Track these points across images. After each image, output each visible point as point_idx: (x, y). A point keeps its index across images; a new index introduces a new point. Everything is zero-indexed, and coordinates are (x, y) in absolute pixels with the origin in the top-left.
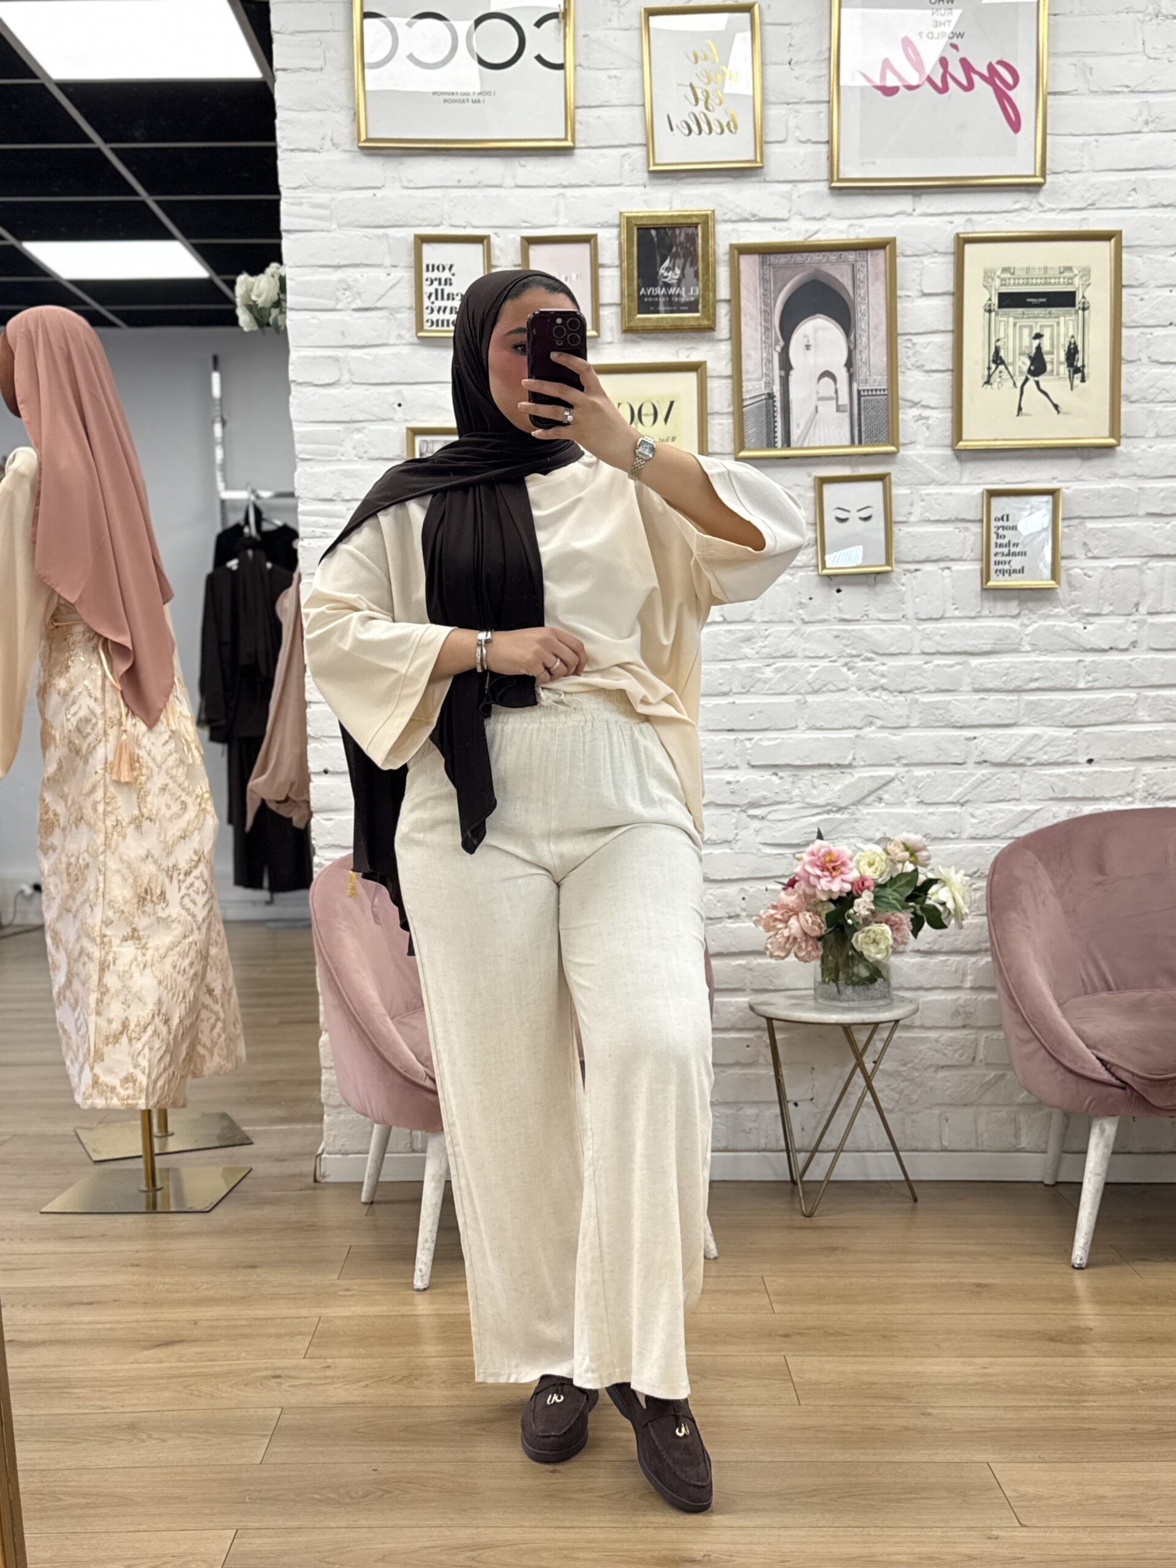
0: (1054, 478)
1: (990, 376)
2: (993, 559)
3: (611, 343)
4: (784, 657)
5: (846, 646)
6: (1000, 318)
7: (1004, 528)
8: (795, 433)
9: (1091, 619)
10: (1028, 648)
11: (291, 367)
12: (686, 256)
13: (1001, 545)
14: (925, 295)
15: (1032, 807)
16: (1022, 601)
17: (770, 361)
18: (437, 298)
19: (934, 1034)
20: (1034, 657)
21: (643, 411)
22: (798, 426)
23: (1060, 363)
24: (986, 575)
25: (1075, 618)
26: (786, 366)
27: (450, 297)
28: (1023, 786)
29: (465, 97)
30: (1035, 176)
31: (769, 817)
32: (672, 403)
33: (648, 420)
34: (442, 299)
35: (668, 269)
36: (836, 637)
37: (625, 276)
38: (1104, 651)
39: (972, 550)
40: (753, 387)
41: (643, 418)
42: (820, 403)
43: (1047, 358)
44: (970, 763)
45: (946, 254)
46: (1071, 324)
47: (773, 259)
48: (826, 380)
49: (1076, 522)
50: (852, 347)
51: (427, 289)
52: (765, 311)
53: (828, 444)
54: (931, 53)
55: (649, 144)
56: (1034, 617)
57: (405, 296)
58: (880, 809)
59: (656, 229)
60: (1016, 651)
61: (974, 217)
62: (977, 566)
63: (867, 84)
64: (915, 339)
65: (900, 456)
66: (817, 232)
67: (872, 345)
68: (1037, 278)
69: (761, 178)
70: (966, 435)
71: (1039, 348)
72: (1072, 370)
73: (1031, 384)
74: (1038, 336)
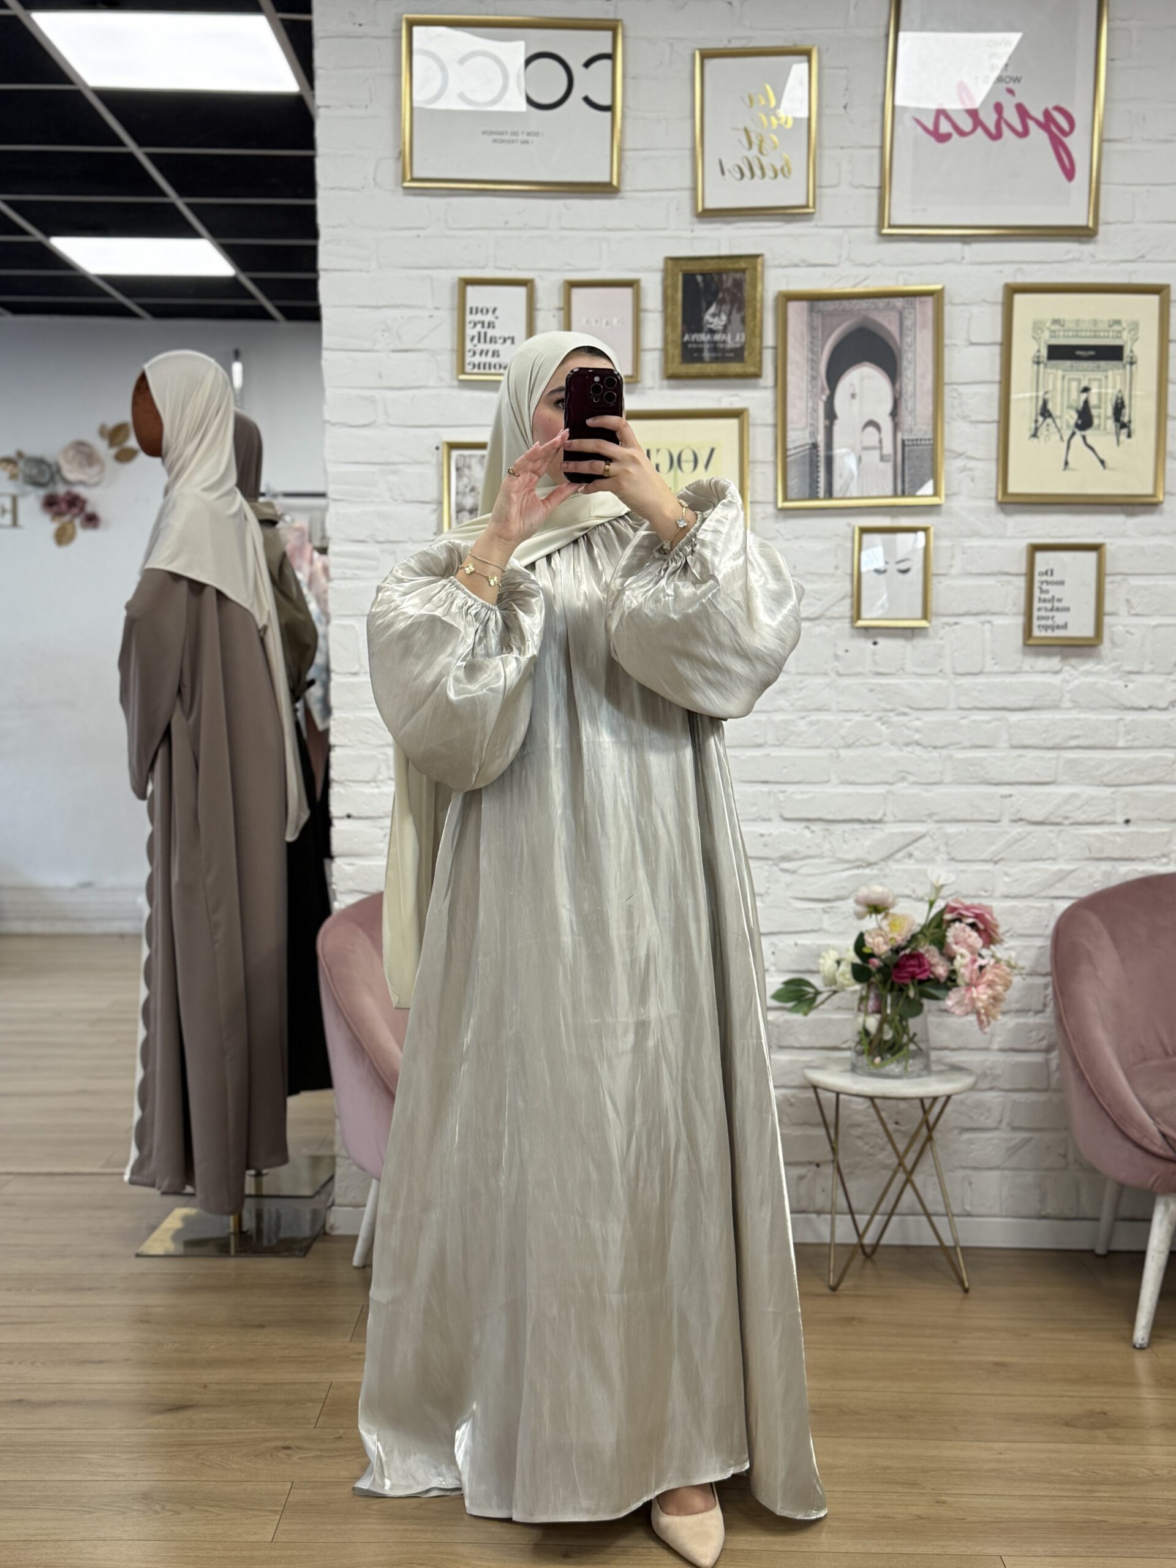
0: (1099, 534)
1: (1036, 429)
2: (1036, 614)
3: (652, 388)
4: (818, 710)
5: (881, 700)
6: (1049, 371)
7: (1047, 583)
9: (1133, 677)
10: (1069, 704)
11: (325, 408)
12: (732, 302)
13: (1045, 601)
14: (972, 344)
15: (1068, 866)
16: (1064, 658)
17: (815, 410)
18: (479, 341)
20: (1074, 714)
21: (683, 458)
22: (841, 476)
24: (1028, 629)
25: (1115, 676)
26: (831, 415)
27: (493, 340)
28: (1060, 845)
29: (512, 136)
30: (1087, 226)
31: (802, 871)
32: (712, 450)
33: (687, 466)
34: (485, 341)
35: (714, 315)
36: (871, 691)
37: (667, 321)
38: (1143, 709)
39: (1014, 605)
40: (798, 437)
41: (683, 465)
42: (865, 454)
43: (1094, 412)
44: (1005, 820)
45: (994, 303)
46: (1118, 378)
47: (821, 306)
48: (871, 429)
49: (1119, 578)
50: (897, 396)
51: (470, 332)
52: (812, 360)
53: (870, 495)
55: (698, 188)
56: (1075, 673)
57: (445, 338)
58: (910, 865)
59: (703, 275)
60: (1055, 707)
61: (1025, 267)
62: (1020, 620)
63: (920, 130)
64: (961, 389)
65: (943, 509)
66: (865, 279)
67: (918, 394)
68: (1086, 331)
69: (812, 223)
70: (1013, 488)
71: (1086, 402)
72: (1119, 425)
73: (1078, 439)
74: (1086, 390)
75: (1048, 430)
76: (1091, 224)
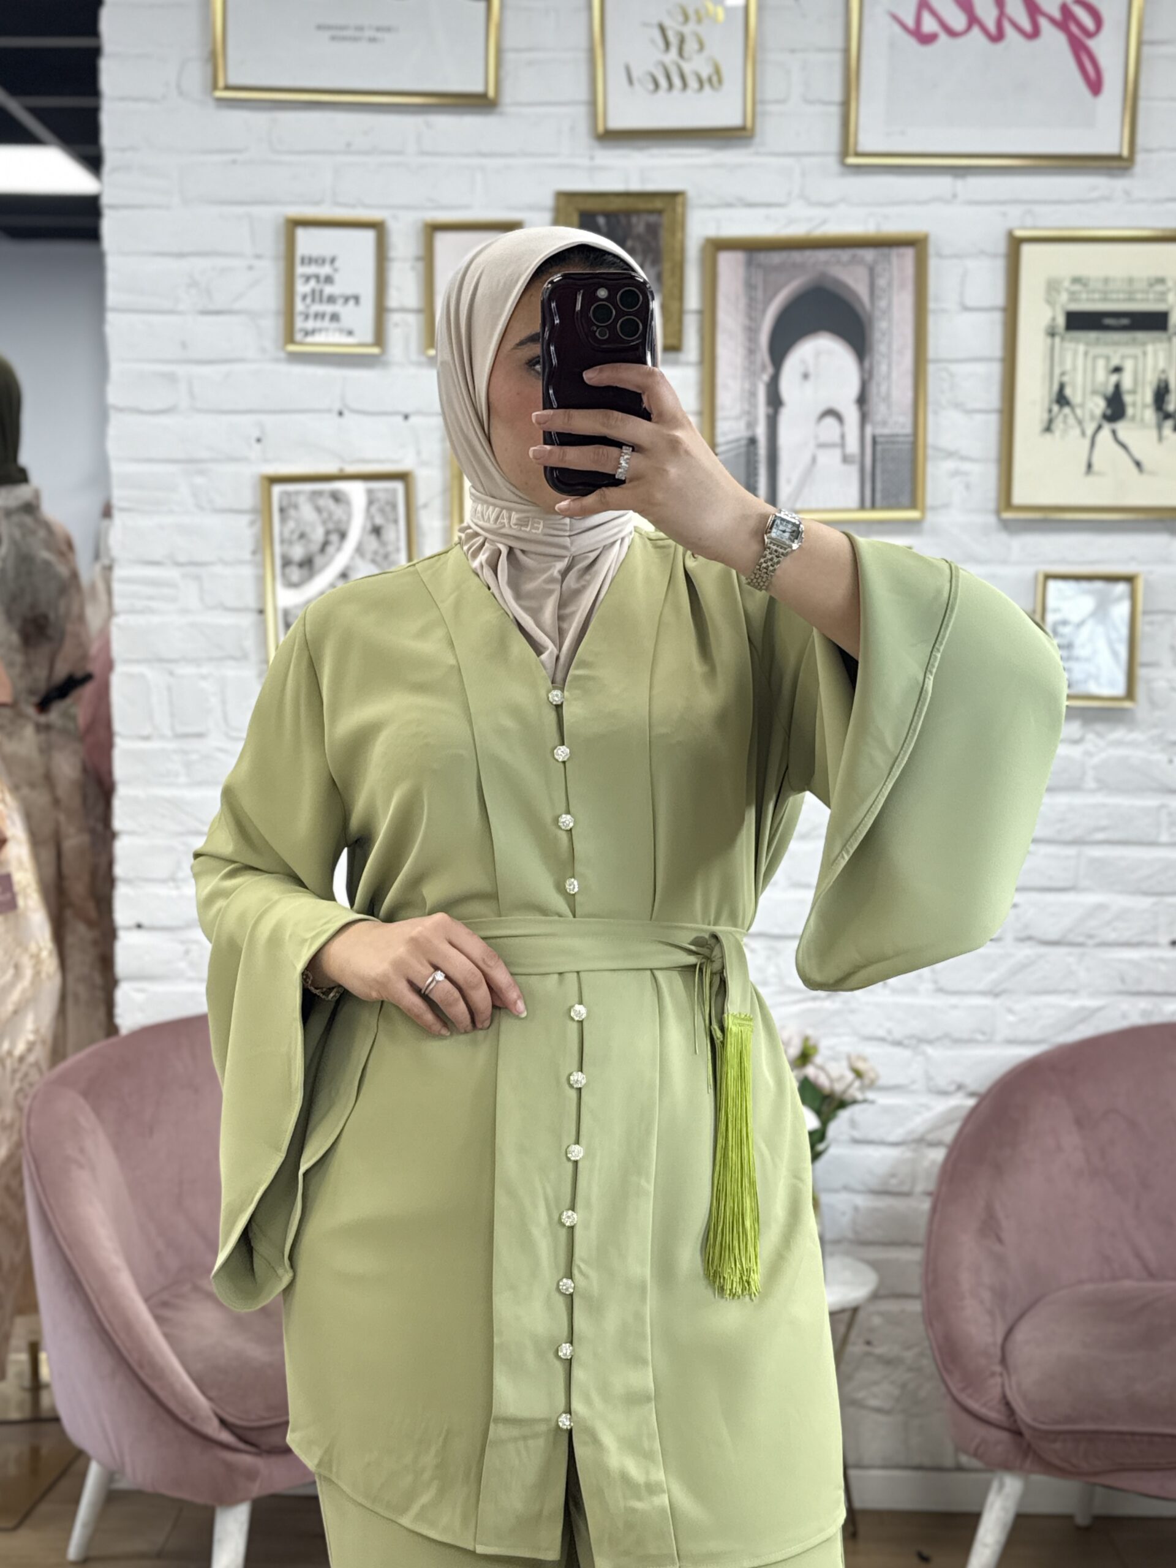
0: (1133, 559)
1: (1050, 421)
7: (1066, 623)
8: (785, 490)
10: (1093, 785)
11: (110, 387)
14: (966, 309)
15: (1093, 1003)
16: (1087, 723)
17: (753, 394)
18: (313, 300)
20: (1100, 798)
22: (789, 481)
23: (1145, 406)
25: (1156, 748)
26: (775, 401)
27: (331, 299)
29: (357, 34)
40: (731, 429)
43: (1128, 399)
44: (1008, 941)
45: (994, 256)
46: (1162, 356)
47: (762, 257)
48: (830, 421)
49: (1159, 618)
50: (866, 376)
52: (751, 329)
53: (830, 505)
55: (597, 101)
56: (1101, 743)
57: (268, 296)
59: (607, 215)
60: (1075, 787)
61: (1034, 207)
63: (897, 29)
64: (954, 368)
65: (926, 525)
66: (824, 222)
67: (895, 375)
68: (1118, 292)
69: (751, 150)
70: (1018, 499)
71: (1117, 387)
72: (1161, 415)
73: (1106, 433)
74: (1117, 370)
75: (1065, 422)
76: (1125, 153)
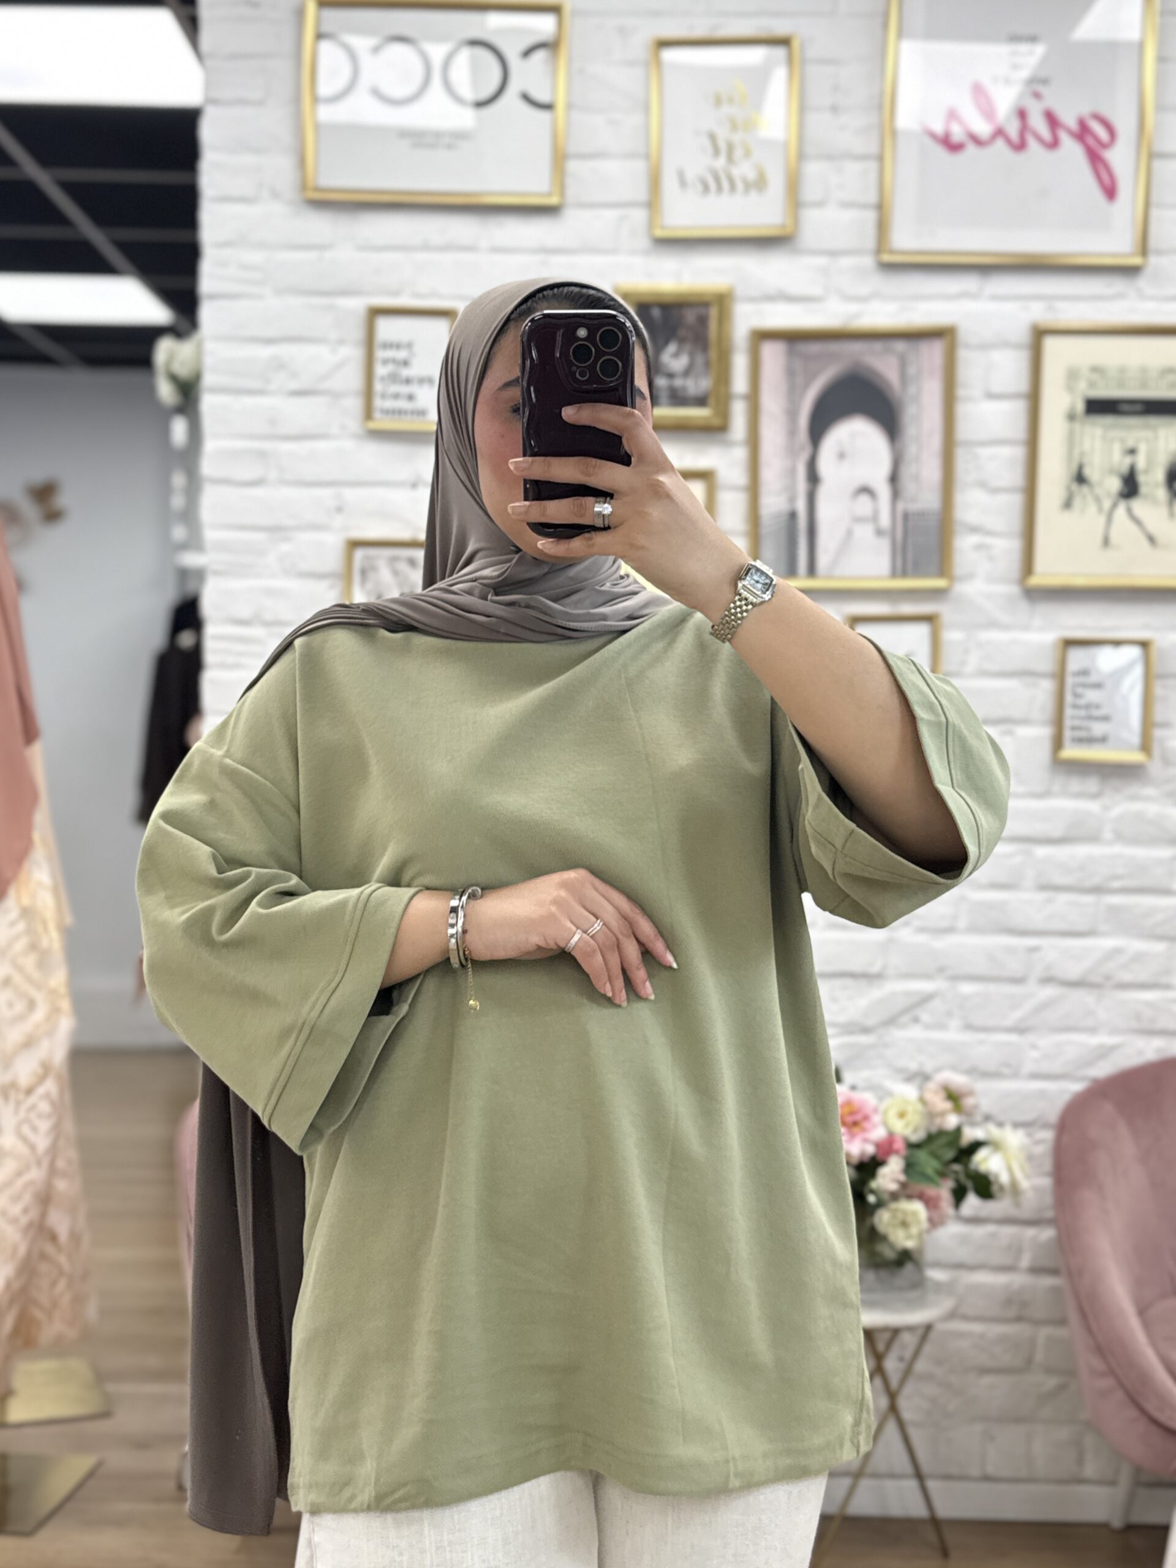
0: (1147, 626)
1: (1070, 499)
2: (1068, 723)
6: (1086, 427)
7: (1085, 686)
8: (823, 560)
10: (1110, 837)
12: (695, 342)
13: (1079, 707)
14: (991, 396)
15: (1111, 1040)
16: (1104, 779)
17: (793, 471)
18: (391, 382)
19: (977, 1328)
20: (1117, 849)
22: (826, 552)
24: (1058, 743)
26: (813, 478)
27: (408, 381)
28: (1101, 1012)
29: (435, 141)
30: (1133, 255)
34: (398, 382)
35: (673, 355)
39: (1041, 711)
40: (773, 503)
42: (853, 526)
43: (1141, 479)
45: (1017, 346)
47: (802, 347)
48: (864, 499)
49: (1171, 681)
50: (897, 456)
51: (380, 370)
52: (791, 412)
53: (863, 576)
54: (1005, 100)
55: (653, 203)
56: (1119, 798)
57: (351, 378)
58: (915, 1032)
59: (660, 307)
60: (1093, 838)
61: (1056, 303)
62: (1048, 729)
63: (930, 141)
64: (977, 450)
65: (953, 593)
66: (859, 315)
67: (923, 456)
68: (1132, 381)
69: (792, 248)
71: (1132, 467)
72: (1172, 494)
73: (1121, 509)
74: (1132, 452)
76: (1137, 261)
